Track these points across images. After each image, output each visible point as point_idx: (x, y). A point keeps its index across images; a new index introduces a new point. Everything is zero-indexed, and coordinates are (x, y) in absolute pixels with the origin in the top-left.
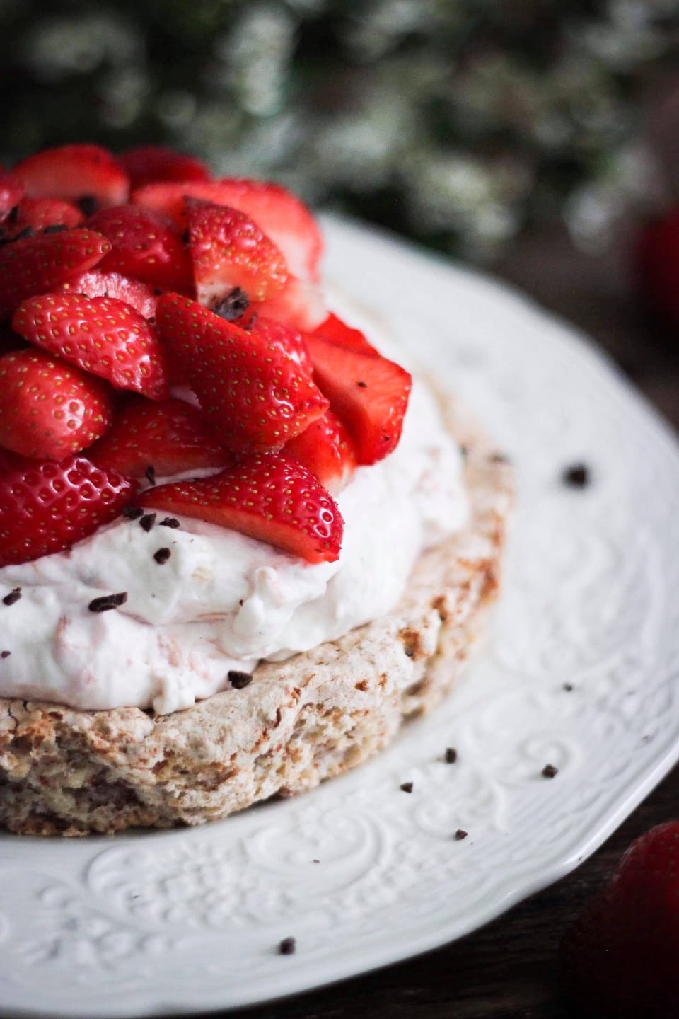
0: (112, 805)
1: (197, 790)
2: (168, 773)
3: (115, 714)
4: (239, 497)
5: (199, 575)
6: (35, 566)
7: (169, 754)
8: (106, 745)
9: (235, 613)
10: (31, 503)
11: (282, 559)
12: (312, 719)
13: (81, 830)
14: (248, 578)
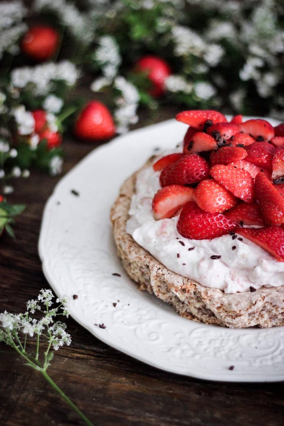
0: (208, 315)
1: (229, 317)
2: (221, 310)
3: (212, 289)
4: (260, 237)
5: (243, 256)
6: (200, 242)
7: (222, 305)
8: (206, 297)
9: (253, 270)
10: (202, 223)
11: (271, 258)
12: (269, 307)
13: (198, 320)
14: (258, 260)
